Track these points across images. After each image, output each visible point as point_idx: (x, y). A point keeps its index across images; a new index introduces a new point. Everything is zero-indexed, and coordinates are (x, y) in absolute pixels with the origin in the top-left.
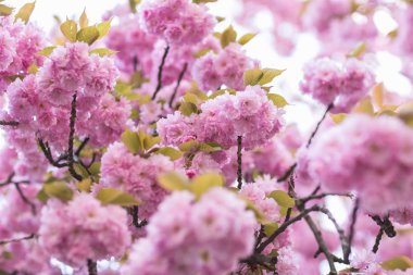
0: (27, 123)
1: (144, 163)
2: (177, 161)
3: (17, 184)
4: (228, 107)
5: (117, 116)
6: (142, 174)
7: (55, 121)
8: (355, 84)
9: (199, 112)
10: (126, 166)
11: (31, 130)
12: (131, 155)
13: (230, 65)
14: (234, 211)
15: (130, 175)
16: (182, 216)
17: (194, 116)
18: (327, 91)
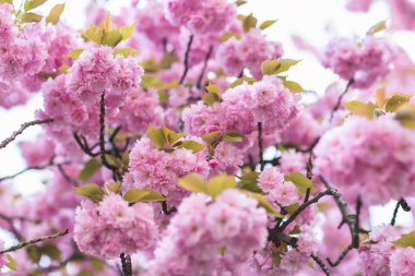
0: (61, 119)
1: (168, 157)
2: (201, 152)
3: (59, 166)
4: (247, 97)
5: (145, 106)
6: (167, 168)
7: (86, 117)
8: (374, 60)
9: (221, 101)
10: (153, 161)
11: (66, 124)
12: (156, 150)
13: (251, 50)
14: (247, 210)
15: (156, 170)
16: (198, 218)
17: (216, 105)
18: (346, 68)
